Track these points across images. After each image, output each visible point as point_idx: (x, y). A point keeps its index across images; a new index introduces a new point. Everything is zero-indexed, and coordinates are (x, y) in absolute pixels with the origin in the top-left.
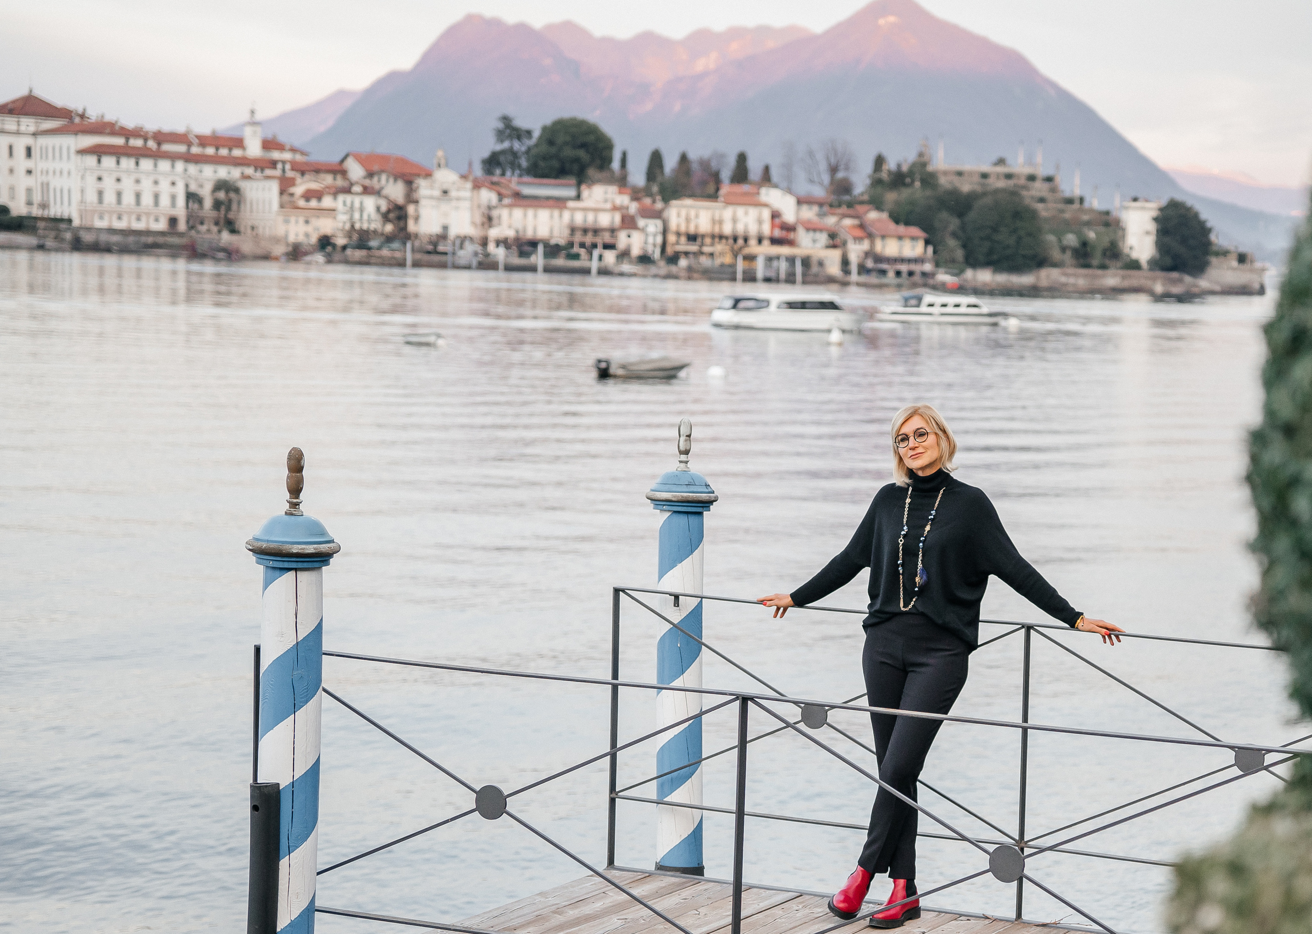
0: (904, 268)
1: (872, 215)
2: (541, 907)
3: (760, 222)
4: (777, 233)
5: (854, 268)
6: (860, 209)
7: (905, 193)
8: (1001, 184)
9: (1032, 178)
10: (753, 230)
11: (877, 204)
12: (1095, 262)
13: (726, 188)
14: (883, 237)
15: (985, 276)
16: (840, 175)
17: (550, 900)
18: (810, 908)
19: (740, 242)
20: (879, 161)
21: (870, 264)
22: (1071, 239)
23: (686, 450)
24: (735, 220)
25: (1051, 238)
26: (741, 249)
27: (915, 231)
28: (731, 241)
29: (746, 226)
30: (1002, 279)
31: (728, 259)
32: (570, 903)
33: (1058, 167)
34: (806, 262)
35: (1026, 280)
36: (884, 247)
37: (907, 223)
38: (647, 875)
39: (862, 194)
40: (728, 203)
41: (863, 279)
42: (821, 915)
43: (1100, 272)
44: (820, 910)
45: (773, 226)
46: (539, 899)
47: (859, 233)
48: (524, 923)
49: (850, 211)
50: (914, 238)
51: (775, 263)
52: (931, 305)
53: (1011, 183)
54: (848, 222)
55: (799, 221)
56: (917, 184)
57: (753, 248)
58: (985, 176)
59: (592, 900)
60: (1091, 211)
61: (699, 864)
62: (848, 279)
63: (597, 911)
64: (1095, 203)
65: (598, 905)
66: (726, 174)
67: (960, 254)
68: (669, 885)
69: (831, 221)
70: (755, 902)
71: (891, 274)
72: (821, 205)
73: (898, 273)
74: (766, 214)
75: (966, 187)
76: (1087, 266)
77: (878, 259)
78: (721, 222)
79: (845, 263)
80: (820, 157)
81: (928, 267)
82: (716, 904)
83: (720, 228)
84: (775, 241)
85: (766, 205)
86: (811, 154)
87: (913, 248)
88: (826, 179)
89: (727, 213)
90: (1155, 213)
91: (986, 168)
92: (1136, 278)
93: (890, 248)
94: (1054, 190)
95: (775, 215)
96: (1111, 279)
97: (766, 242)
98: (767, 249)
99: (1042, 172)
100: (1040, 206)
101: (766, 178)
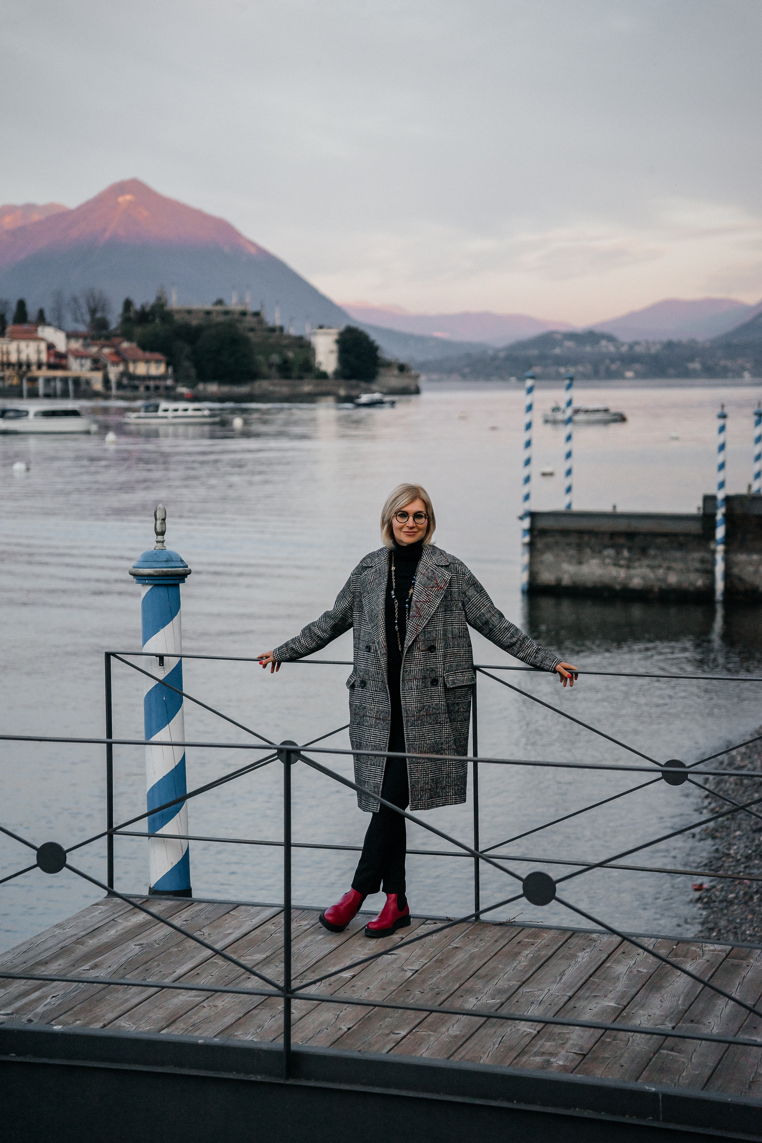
0: (152, 384)
1: (125, 345)
2: (62, 938)
3: (39, 352)
4: (52, 360)
5: (113, 385)
6: (116, 340)
7: (149, 328)
8: (221, 319)
9: (244, 314)
10: (34, 358)
11: (128, 336)
12: (295, 374)
13: (9, 329)
14: (135, 361)
15: (213, 388)
16: (99, 315)
17: (68, 931)
18: (296, 921)
19: (24, 368)
20: (128, 304)
21: (125, 381)
22: (275, 358)
23: (162, 531)
24: (19, 351)
25: (260, 358)
26: (25, 373)
27: (158, 356)
28: (16, 368)
29: (28, 356)
30: (226, 389)
31: (15, 381)
32: (87, 933)
33: (262, 306)
34: (77, 381)
35: (244, 389)
36: (135, 367)
37: (152, 350)
38: (145, 899)
39: (116, 329)
40: (13, 339)
41: (121, 393)
42: (308, 927)
43: (297, 382)
44: (306, 923)
45: (49, 355)
46: (58, 931)
47: (115, 358)
48: (53, 955)
49: (107, 343)
50: (158, 361)
51: (52, 384)
52: (166, 410)
53: (229, 317)
54: (106, 351)
55: (69, 351)
56: (157, 321)
57: (35, 372)
58: (208, 313)
59: (105, 928)
60: (289, 337)
61: (187, 887)
62: (109, 393)
63: (113, 939)
64: (292, 331)
65: (113, 933)
66: (9, 317)
67: (193, 372)
68: (167, 908)
69: (94, 350)
70: (248, 919)
71: (142, 389)
72: (85, 337)
73: (147, 388)
74: (43, 346)
75: (195, 322)
76: (288, 377)
77: (132, 377)
78: (8, 353)
79: (106, 381)
80: (82, 302)
81: (169, 382)
82: (215, 924)
83: (8, 358)
84: (51, 366)
85: (42, 339)
86: (75, 300)
87: (157, 368)
88: (88, 318)
89: (13, 346)
90: (335, 337)
91: (208, 307)
92: (325, 386)
93: (141, 369)
94: (261, 322)
95: (51, 347)
96: (307, 388)
97: (44, 368)
98: (45, 373)
99: (252, 308)
100: (251, 335)
101: (41, 320)
